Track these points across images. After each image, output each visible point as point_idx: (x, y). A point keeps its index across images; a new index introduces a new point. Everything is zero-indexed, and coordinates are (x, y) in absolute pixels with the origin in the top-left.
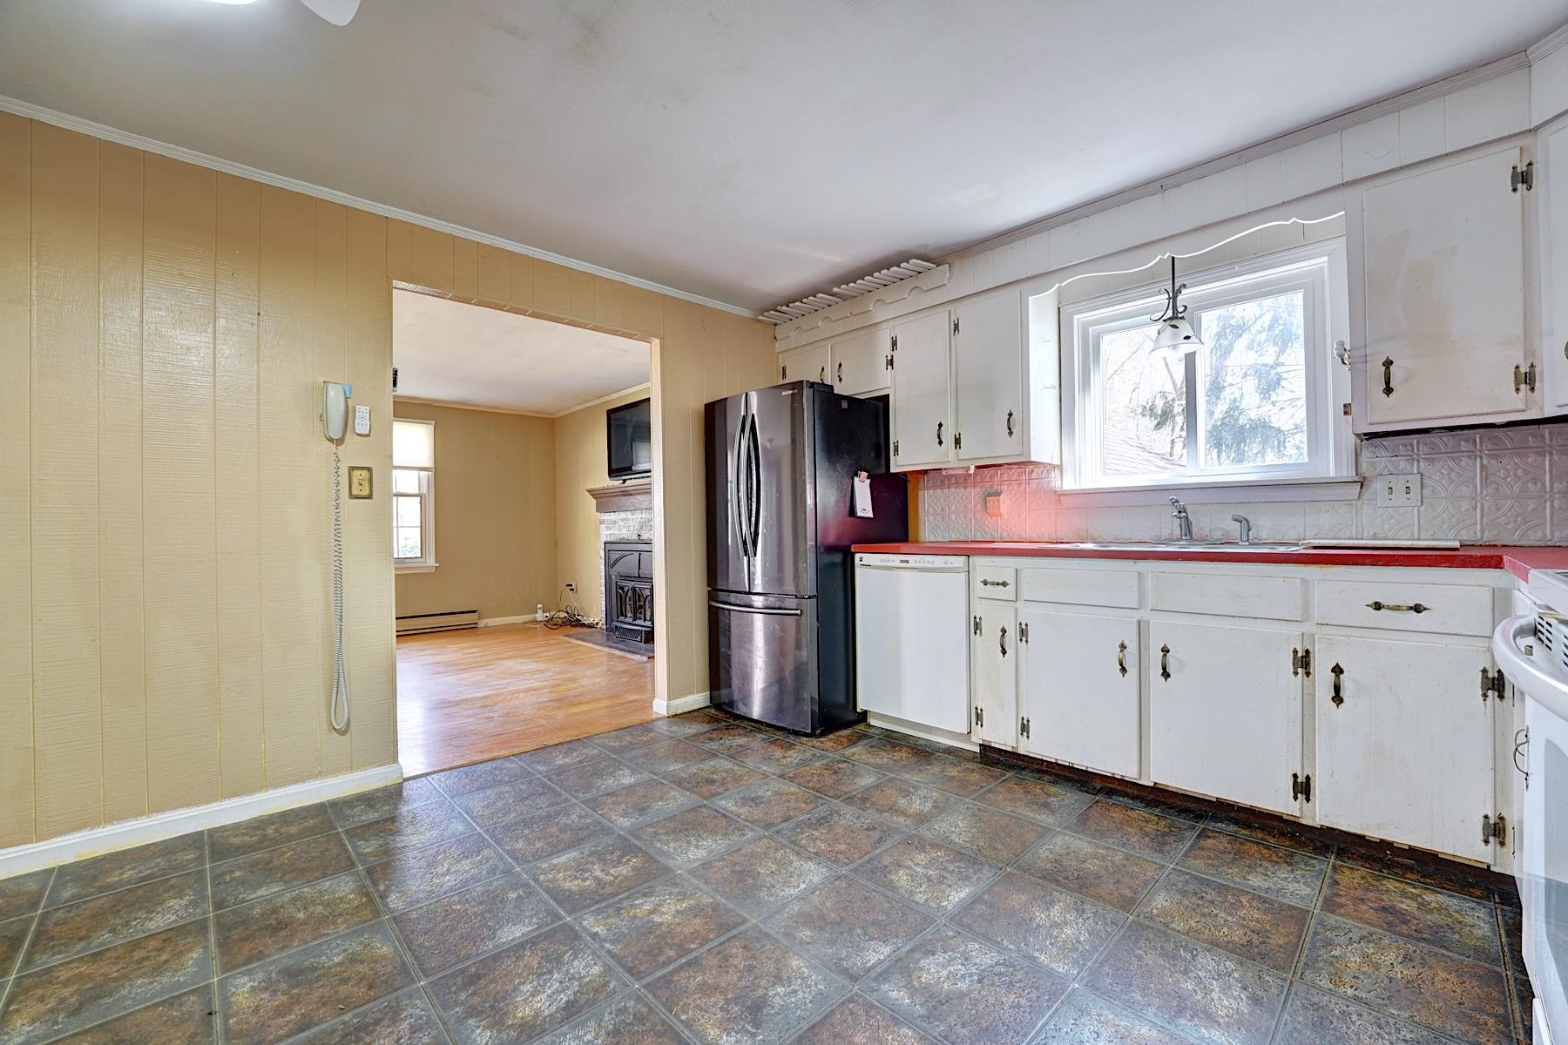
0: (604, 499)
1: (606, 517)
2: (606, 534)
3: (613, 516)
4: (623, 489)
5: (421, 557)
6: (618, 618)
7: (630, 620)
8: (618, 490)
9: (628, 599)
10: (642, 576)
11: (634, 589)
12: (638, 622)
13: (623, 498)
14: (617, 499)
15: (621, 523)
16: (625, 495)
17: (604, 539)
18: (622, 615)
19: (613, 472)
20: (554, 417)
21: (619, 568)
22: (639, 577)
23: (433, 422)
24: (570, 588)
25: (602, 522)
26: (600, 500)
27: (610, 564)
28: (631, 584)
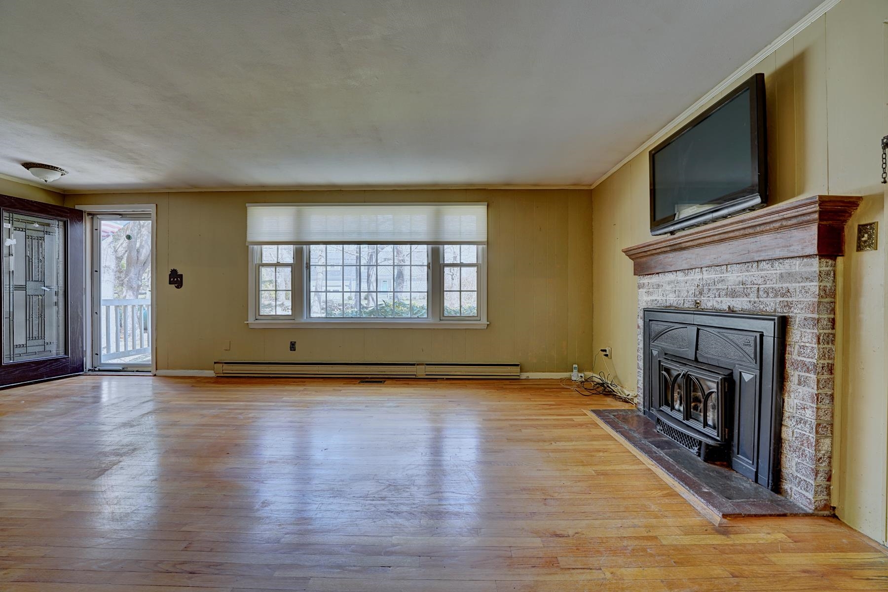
0: (644, 259)
1: (646, 280)
2: (645, 300)
3: (654, 279)
4: (672, 243)
5: (477, 316)
6: (660, 407)
7: (680, 417)
8: (664, 244)
9: (676, 386)
10: (700, 359)
11: (687, 377)
12: (691, 423)
13: (671, 255)
14: (661, 257)
15: (668, 288)
16: (675, 250)
17: (643, 305)
18: (667, 404)
19: (656, 223)
20: (592, 188)
21: (662, 344)
22: (696, 360)
23: (486, 203)
24: (605, 353)
25: (640, 286)
26: (639, 260)
27: (649, 337)
28: (683, 370)
